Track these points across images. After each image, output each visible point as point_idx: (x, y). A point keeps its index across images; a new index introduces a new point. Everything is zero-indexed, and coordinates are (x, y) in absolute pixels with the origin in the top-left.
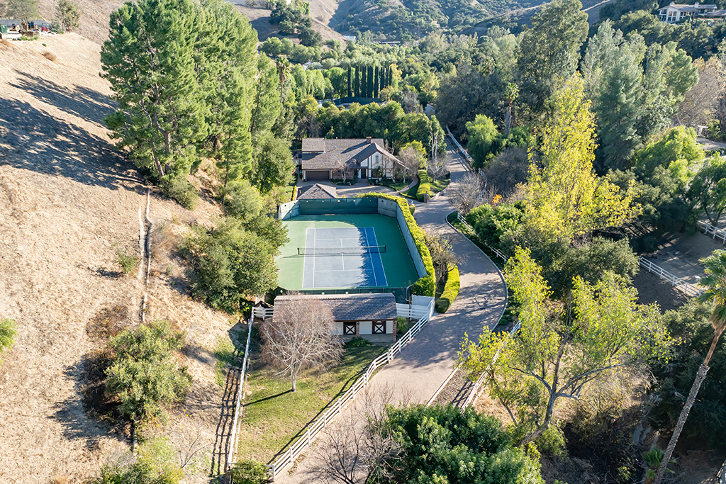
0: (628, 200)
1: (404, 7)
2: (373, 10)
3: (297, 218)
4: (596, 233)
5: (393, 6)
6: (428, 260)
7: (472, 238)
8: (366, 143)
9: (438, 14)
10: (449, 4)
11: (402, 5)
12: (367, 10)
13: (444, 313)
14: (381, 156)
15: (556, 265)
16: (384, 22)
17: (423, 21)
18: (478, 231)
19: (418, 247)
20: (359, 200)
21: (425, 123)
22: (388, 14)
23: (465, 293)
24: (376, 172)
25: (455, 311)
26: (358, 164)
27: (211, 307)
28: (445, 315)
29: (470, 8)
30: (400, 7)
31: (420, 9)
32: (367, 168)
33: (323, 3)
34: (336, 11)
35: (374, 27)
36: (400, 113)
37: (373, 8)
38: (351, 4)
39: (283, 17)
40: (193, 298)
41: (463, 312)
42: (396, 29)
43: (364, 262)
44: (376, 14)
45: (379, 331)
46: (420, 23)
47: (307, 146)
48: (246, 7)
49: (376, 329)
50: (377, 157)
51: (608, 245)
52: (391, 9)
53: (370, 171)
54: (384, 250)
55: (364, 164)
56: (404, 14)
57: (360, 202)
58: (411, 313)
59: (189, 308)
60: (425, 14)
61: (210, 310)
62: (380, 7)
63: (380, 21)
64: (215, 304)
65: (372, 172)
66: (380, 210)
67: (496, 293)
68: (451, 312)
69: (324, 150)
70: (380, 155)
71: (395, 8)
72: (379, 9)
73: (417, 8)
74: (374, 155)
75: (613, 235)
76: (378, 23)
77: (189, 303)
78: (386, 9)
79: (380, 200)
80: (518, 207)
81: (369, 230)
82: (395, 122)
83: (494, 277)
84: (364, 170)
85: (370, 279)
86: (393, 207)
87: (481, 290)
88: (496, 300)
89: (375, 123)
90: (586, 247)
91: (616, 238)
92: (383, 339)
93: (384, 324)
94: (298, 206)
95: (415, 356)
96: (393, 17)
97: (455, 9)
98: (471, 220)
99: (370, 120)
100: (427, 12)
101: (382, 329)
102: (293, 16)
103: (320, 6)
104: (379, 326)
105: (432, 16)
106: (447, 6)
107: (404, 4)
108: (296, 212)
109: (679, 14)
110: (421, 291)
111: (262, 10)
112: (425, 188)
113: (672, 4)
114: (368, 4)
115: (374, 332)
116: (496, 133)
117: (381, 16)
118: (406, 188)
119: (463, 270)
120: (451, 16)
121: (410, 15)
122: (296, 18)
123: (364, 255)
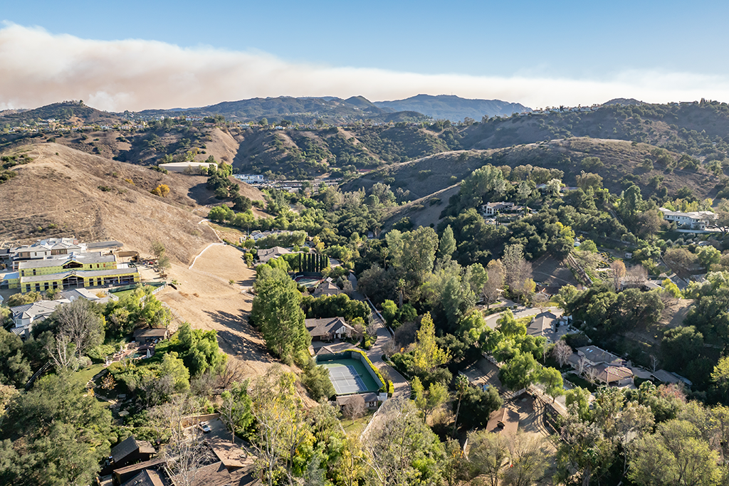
0: (447, 354)
1: (297, 147)
2: (272, 151)
3: (321, 363)
4: (439, 366)
5: (288, 147)
6: (382, 379)
7: (394, 367)
8: (336, 320)
9: (326, 153)
10: (335, 144)
11: (296, 146)
12: (266, 151)
14: (346, 328)
15: (427, 378)
16: (282, 162)
17: (315, 161)
18: (396, 364)
19: (377, 375)
22: (285, 154)
23: (396, 390)
24: (343, 335)
26: (334, 332)
29: (353, 148)
30: (294, 147)
31: (311, 149)
32: (339, 334)
33: (226, 144)
34: (237, 151)
35: (274, 167)
36: (348, 300)
37: (271, 150)
38: (250, 145)
39: (218, 185)
42: (292, 169)
43: (356, 381)
44: (275, 155)
46: (313, 163)
48: (185, 174)
50: (343, 328)
51: (442, 370)
52: (286, 151)
54: (361, 376)
55: (337, 332)
56: (298, 154)
57: (344, 354)
58: (381, 399)
60: (315, 154)
62: (278, 149)
63: (278, 161)
65: (341, 336)
66: (353, 357)
67: (407, 390)
69: (317, 325)
71: (290, 149)
72: (276, 150)
73: (309, 147)
74: (341, 327)
75: (443, 366)
76: (277, 163)
78: (283, 151)
79: (352, 352)
80: (411, 354)
81: (351, 367)
82: (346, 305)
83: (406, 383)
85: (361, 388)
86: (359, 355)
87: (402, 388)
88: (407, 392)
89: (336, 306)
90: (435, 371)
91: (445, 368)
96: (289, 158)
97: (340, 149)
98: (393, 360)
99: (334, 305)
100: (317, 152)
102: (226, 183)
103: (224, 147)
105: (322, 155)
107: (297, 145)
108: (319, 360)
109: (493, 210)
110: (383, 391)
111: (198, 177)
112: (368, 343)
113: (489, 204)
114: (267, 145)
116: (396, 308)
117: (278, 158)
118: (359, 343)
119: (394, 382)
120: (338, 156)
121: (304, 155)
123: (354, 379)
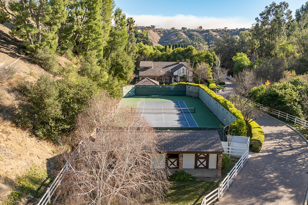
1: (188, 38)
3: (134, 97)
5: (184, 38)
9: (203, 41)
10: (207, 37)
12: (172, 39)
13: (258, 152)
17: (197, 43)
20: (174, 87)
21: (209, 55)
22: (182, 40)
24: (183, 77)
25: (268, 151)
26: (172, 73)
27: (37, 136)
28: (259, 154)
29: (216, 39)
30: (187, 38)
31: (195, 39)
32: (178, 76)
33: (154, 37)
34: (159, 40)
36: (195, 52)
37: (175, 38)
38: (166, 37)
40: (17, 126)
41: (274, 151)
43: (179, 118)
44: (176, 40)
45: (202, 166)
47: (143, 64)
49: (199, 163)
50: (183, 69)
52: (183, 39)
53: (179, 78)
56: (188, 41)
57: (174, 88)
58: (230, 150)
59: (7, 133)
60: (197, 41)
61: (34, 139)
62: (178, 38)
64: (40, 133)
65: (180, 78)
68: (264, 152)
69: (153, 66)
70: (185, 68)
71: (185, 39)
72: (178, 39)
73: (194, 38)
74: (181, 69)
77: (9, 129)
78: (181, 39)
79: (187, 87)
81: (181, 103)
84: (176, 77)
86: (196, 90)
92: (206, 174)
93: (207, 158)
94: (134, 90)
95: (246, 193)
96: (184, 42)
97: (210, 39)
99: (178, 55)
101: (205, 163)
102: (141, 36)
104: (202, 160)
106: (207, 38)
107: (188, 37)
108: (133, 94)
114: (173, 37)
115: (196, 167)
121: (191, 41)
122: (142, 37)
123: (178, 114)
